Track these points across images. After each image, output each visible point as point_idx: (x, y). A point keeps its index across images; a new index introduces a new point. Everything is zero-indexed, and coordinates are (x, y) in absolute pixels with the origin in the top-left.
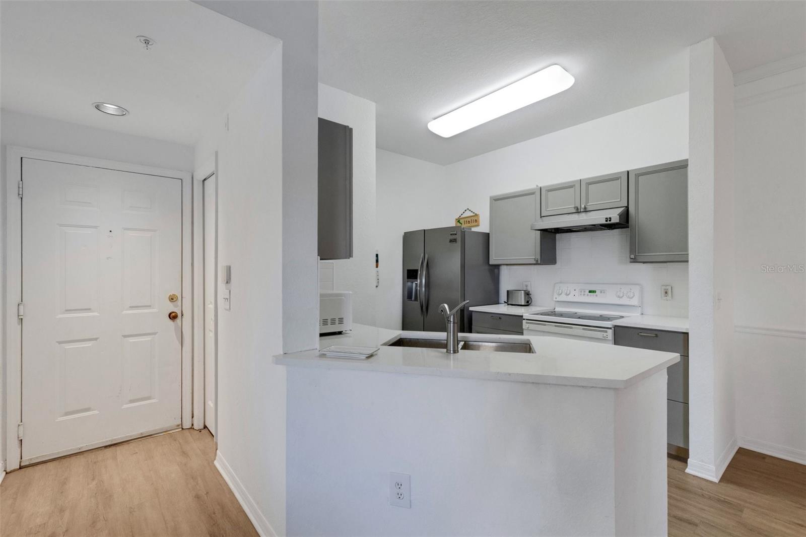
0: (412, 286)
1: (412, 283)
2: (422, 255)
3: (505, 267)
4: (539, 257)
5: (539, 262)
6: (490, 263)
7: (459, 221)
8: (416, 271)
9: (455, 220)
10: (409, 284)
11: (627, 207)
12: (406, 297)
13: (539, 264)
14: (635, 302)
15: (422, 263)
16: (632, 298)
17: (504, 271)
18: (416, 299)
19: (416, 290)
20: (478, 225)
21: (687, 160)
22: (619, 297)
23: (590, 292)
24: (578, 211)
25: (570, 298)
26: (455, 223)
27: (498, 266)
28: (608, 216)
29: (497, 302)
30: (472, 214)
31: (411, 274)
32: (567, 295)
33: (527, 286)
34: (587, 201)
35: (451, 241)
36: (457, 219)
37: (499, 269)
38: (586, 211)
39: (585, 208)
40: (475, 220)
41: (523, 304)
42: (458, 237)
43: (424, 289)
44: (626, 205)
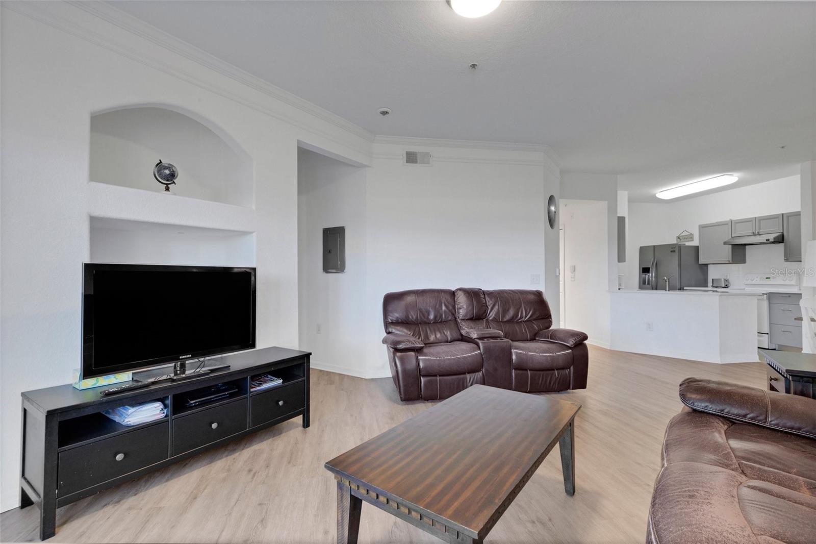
0: (646, 278)
1: (646, 275)
2: (653, 259)
3: (712, 265)
4: (730, 259)
5: (731, 262)
6: (700, 263)
7: (679, 238)
8: (649, 268)
9: (675, 237)
10: (644, 276)
11: (783, 233)
12: (642, 282)
13: (730, 263)
14: (793, 283)
15: (653, 264)
16: (792, 280)
17: (711, 268)
18: (648, 284)
19: (649, 279)
20: (693, 240)
21: (800, 212)
22: (784, 280)
23: (767, 278)
24: (754, 235)
25: (753, 282)
26: (675, 240)
27: (706, 265)
28: (768, 238)
29: (707, 286)
30: (688, 234)
31: (646, 270)
32: (752, 280)
33: (727, 276)
34: (760, 229)
35: (672, 252)
36: (677, 237)
37: (707, 267)
38: (759, 234)
39: (758, 233)
40: (691, 237)
41: (723, 286)
42: (677, 250)
43: (654, 279)
44: (782, 231)
